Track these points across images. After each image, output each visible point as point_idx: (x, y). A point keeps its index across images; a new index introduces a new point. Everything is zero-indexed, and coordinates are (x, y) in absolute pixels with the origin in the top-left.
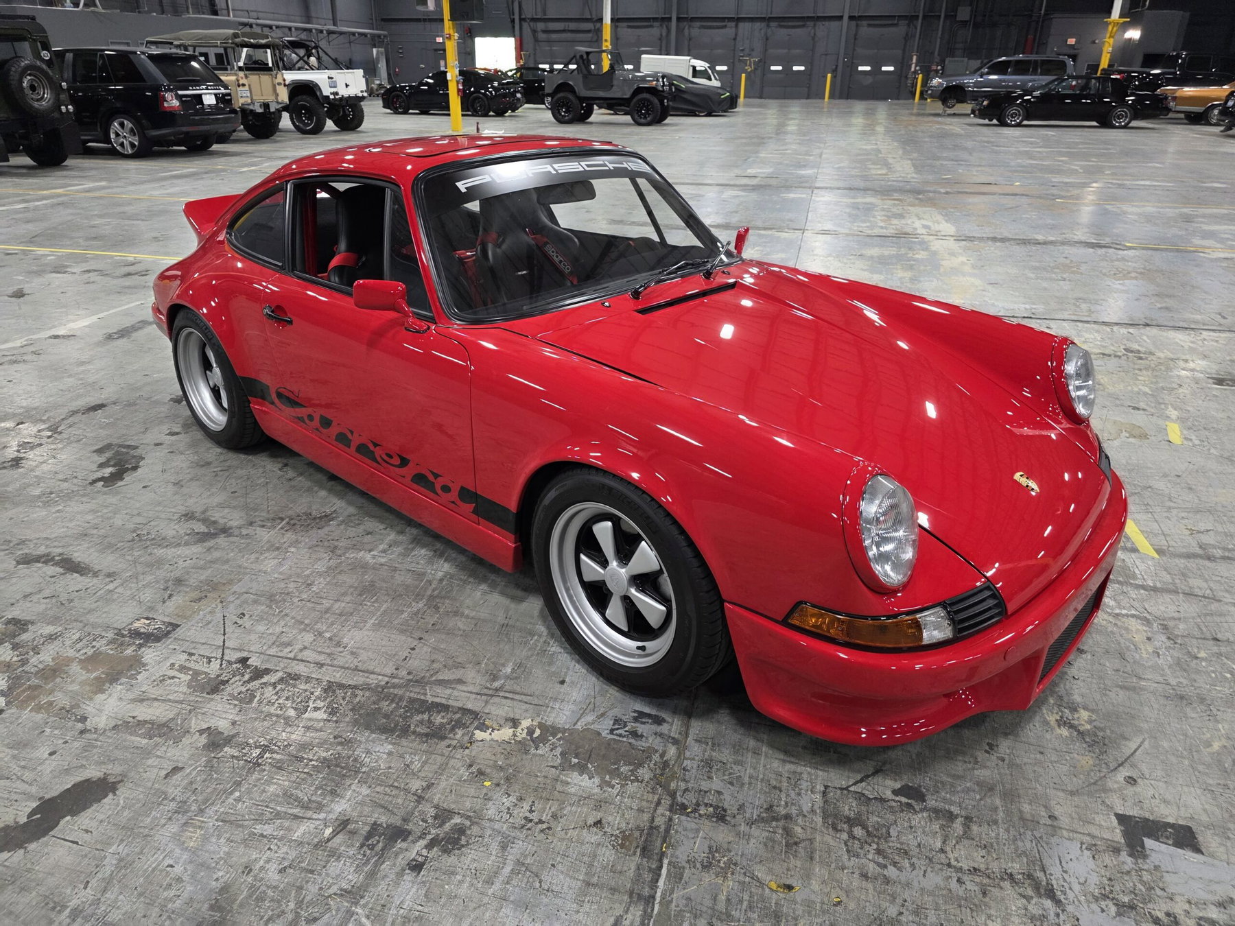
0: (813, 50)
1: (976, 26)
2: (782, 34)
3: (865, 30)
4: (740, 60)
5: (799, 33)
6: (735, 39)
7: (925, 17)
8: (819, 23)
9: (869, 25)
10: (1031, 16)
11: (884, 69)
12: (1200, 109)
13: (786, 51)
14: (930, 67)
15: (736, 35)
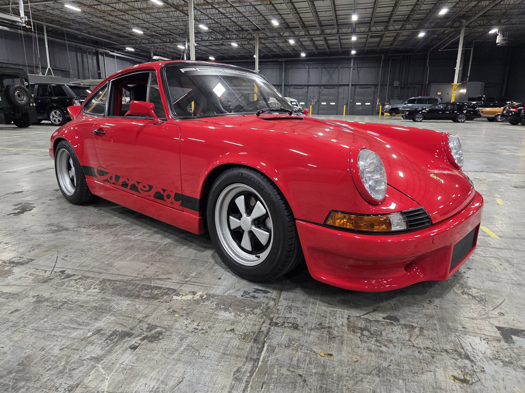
0: (338, 97)
1: (401, 88)
2: (325, 91)
3: (358, 90)
4: (309, 101)
5: (333, 91)
6: (307, 93)
7: (381, 85)
8: (340, 87)
9: (360, 88)
10: (422, 85)
11: (366, 104)
12: (493, 116)
13: (327, 97)
14: (384, 103)
15: (308, 91)
